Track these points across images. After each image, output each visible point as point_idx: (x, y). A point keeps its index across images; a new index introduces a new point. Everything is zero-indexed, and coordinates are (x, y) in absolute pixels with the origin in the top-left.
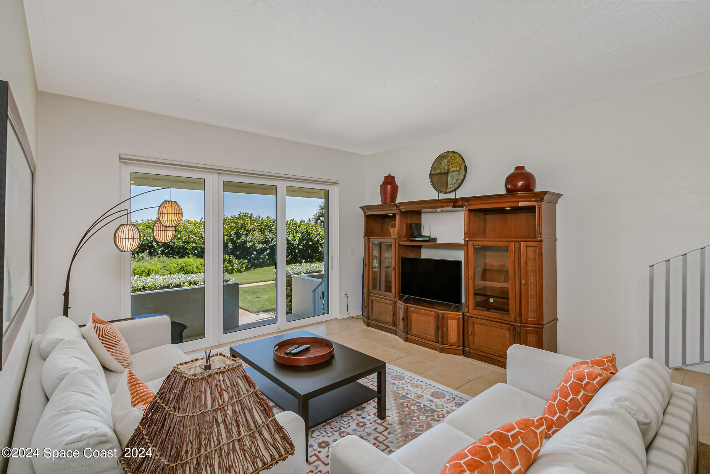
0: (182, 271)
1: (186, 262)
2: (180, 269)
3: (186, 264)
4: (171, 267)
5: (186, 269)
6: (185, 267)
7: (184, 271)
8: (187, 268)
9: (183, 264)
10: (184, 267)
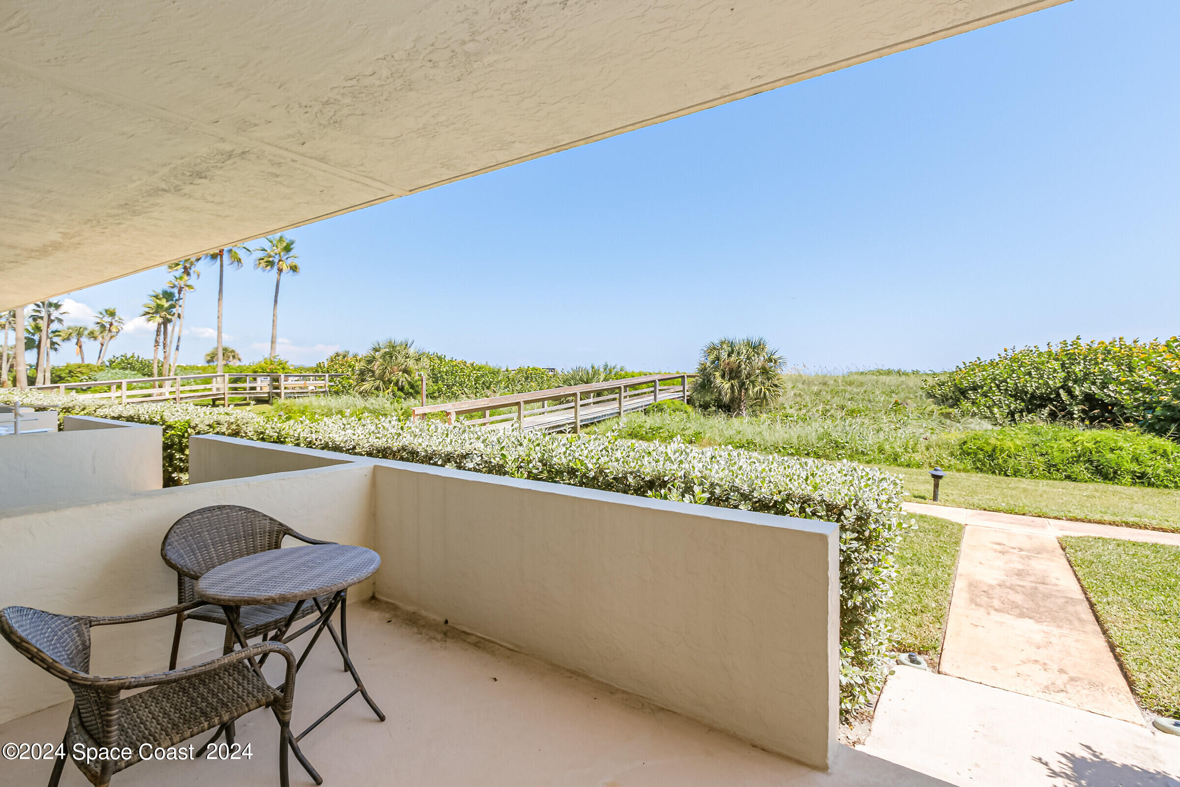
0: (1085, 461)
1: (1098, 439)
2: (1080, 456)
3: (1098, 445)
4: (1052, 447)
5: (1096, 458)
6: (1094, 453)
7: (1090, 461)
8: (1099, 456)
9: (1090, 445)
10: (1091, 453)
